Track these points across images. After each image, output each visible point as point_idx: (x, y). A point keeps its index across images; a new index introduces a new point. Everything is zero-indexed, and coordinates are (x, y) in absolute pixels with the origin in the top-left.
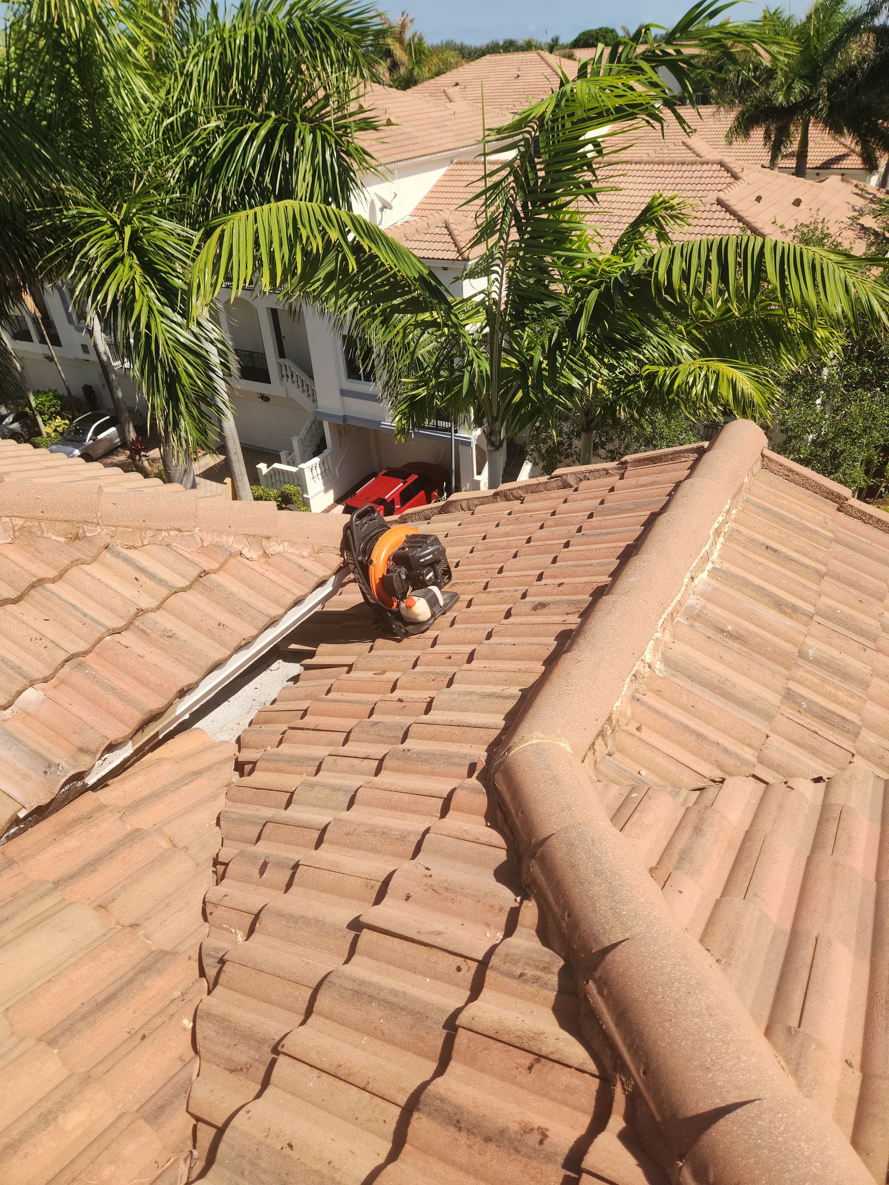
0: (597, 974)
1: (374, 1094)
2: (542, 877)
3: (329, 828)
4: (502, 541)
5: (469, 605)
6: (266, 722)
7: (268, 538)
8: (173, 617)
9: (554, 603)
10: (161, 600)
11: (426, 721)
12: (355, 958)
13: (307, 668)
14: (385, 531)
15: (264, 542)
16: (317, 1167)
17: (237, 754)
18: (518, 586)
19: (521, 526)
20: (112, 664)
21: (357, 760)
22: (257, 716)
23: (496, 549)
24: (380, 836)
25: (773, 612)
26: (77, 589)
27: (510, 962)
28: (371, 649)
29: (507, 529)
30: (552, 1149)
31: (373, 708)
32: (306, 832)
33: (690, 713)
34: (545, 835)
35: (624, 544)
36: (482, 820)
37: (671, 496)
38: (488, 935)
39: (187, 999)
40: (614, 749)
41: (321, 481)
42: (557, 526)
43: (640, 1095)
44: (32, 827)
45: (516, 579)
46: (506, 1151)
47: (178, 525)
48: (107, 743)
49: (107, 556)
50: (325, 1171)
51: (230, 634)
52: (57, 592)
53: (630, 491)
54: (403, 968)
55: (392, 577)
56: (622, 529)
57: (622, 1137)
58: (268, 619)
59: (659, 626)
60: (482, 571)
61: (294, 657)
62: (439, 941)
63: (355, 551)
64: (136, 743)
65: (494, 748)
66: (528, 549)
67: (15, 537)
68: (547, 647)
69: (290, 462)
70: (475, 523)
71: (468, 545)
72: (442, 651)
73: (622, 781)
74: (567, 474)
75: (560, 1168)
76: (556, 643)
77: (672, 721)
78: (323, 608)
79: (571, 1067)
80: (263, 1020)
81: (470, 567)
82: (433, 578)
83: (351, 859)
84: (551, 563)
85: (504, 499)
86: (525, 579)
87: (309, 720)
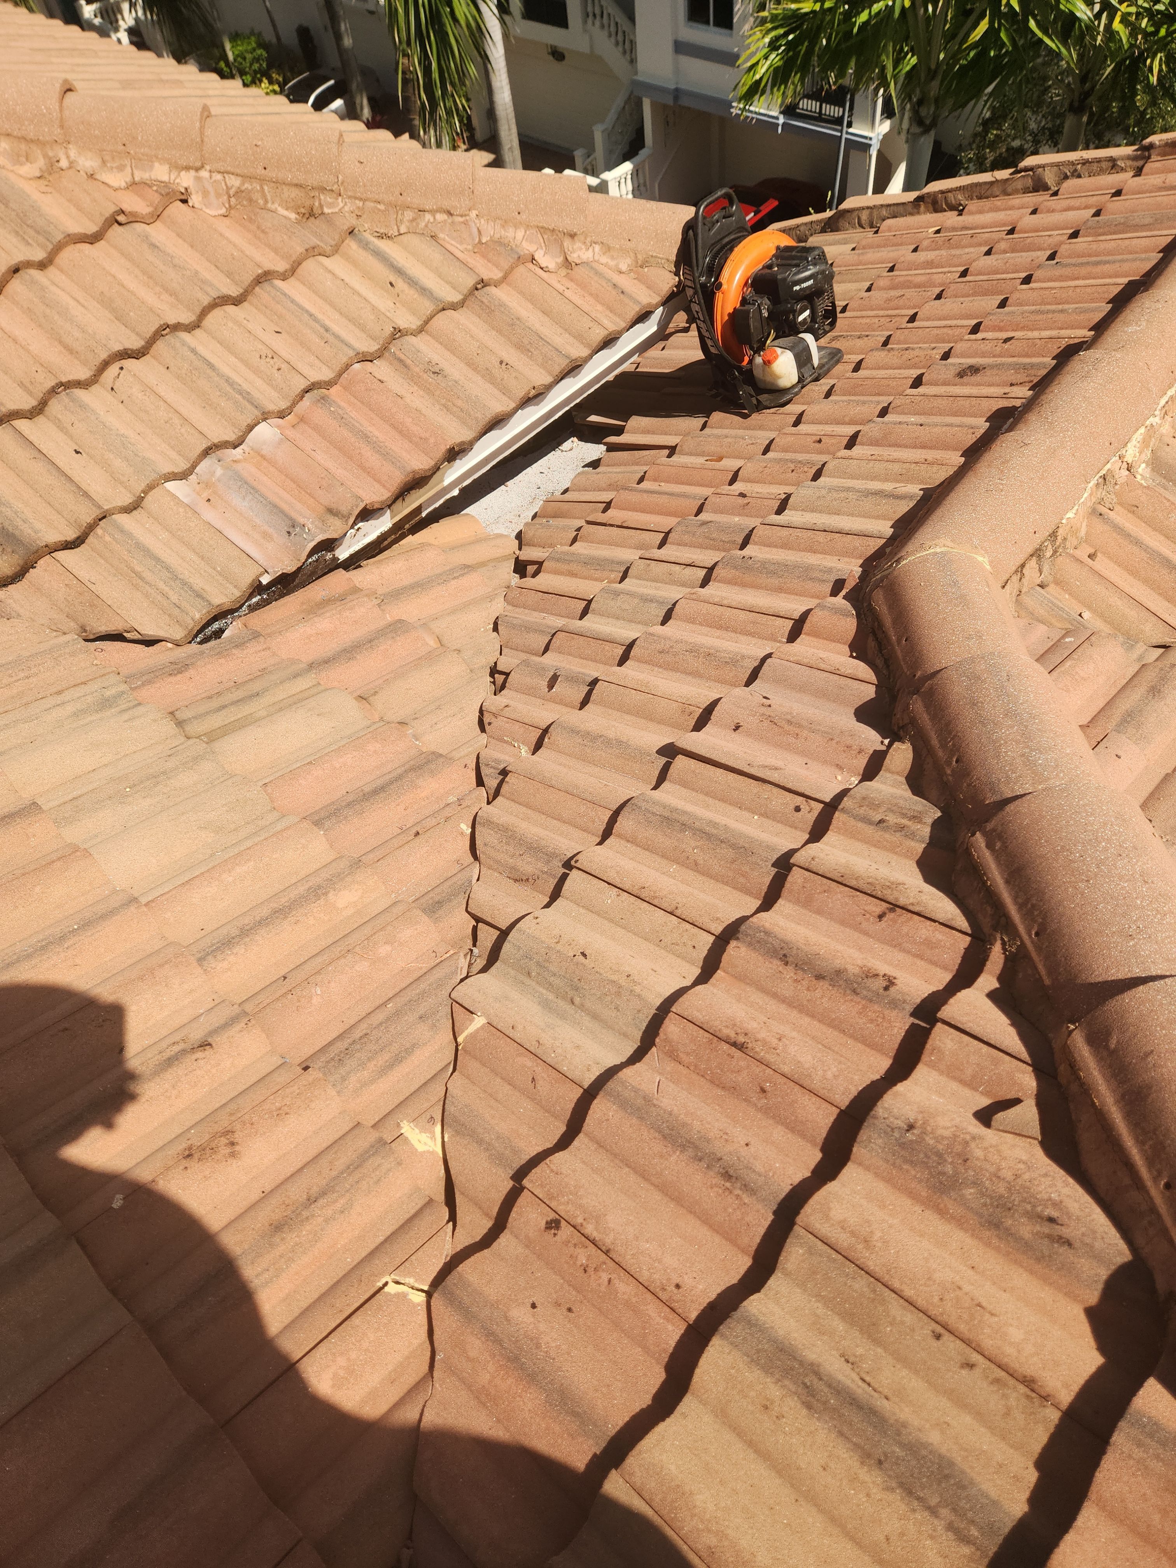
0: (989, 826)
1: (684, 920)
2: (926, 717)
3: (638, 643)
4: (920, 275)
5: (857, 367)
6: (555, 516)
7: (572, 236)
8: (439, 346)
9: (992, 367)
10: (424, 318)
11: (777, 522)
12: (666, 785)
13: (611, 448)
14: (744, 237)
15: (567, 243)
16: (614, 978)
17: (517, 552)
18: (937, 342)
19: (953, 252)
20: (362, 403)
21: (677, 567)
22: (543, 508)
23: (909, 287)
24: (704, 657)
26: (315, 292)
27: (868, 806)
28: (704, 426)
29: (930, 255)
30: (899, 997)
31: (702, 505)
32: (608, 646)
34: (937, 668)
35: (1125, 280)
36: (847, 649)
38: (839, 778)
39: (464, 804)
40: (1051, 578)
42: (1014, 250)
43: (1027, 956)
44: (276, 600)
46: (841, 991)
47: (446, 204)
48: (362, 506)
49: (352, 245)
50: (623, 981)
51: (516, 377)
52: (290, 294)
53: (1148, 195)
54: (725, 802)
55: (748, 312)
56: (1125, 257)
57: (992, 996)
58: (568, 361)
59: (1159, 407)
60: (882, 320)
61: (594, 434)
62: (774, 777)
63: (697, 266)
64: (396, 515)
65: (871, 564)
66: (962, 286)
67: (230, 206)
68: (972, 431)
69: (589, 167)
70: (879, 246)
71: (863, 280)
72: (809, 432)
73: (1053, 621)
74: (1043, 167)
75: (908, 1016)
76: (988, 424)
77: (1146, 549)
78: (637, 368)
79: (934, 921)
80: (553, 836)
81: (864, 313)
82: (809, 320)
83: (664, 681)
84: (998, 308)
85: (931, 209)
86: (950, 332)
87: (613, 515)
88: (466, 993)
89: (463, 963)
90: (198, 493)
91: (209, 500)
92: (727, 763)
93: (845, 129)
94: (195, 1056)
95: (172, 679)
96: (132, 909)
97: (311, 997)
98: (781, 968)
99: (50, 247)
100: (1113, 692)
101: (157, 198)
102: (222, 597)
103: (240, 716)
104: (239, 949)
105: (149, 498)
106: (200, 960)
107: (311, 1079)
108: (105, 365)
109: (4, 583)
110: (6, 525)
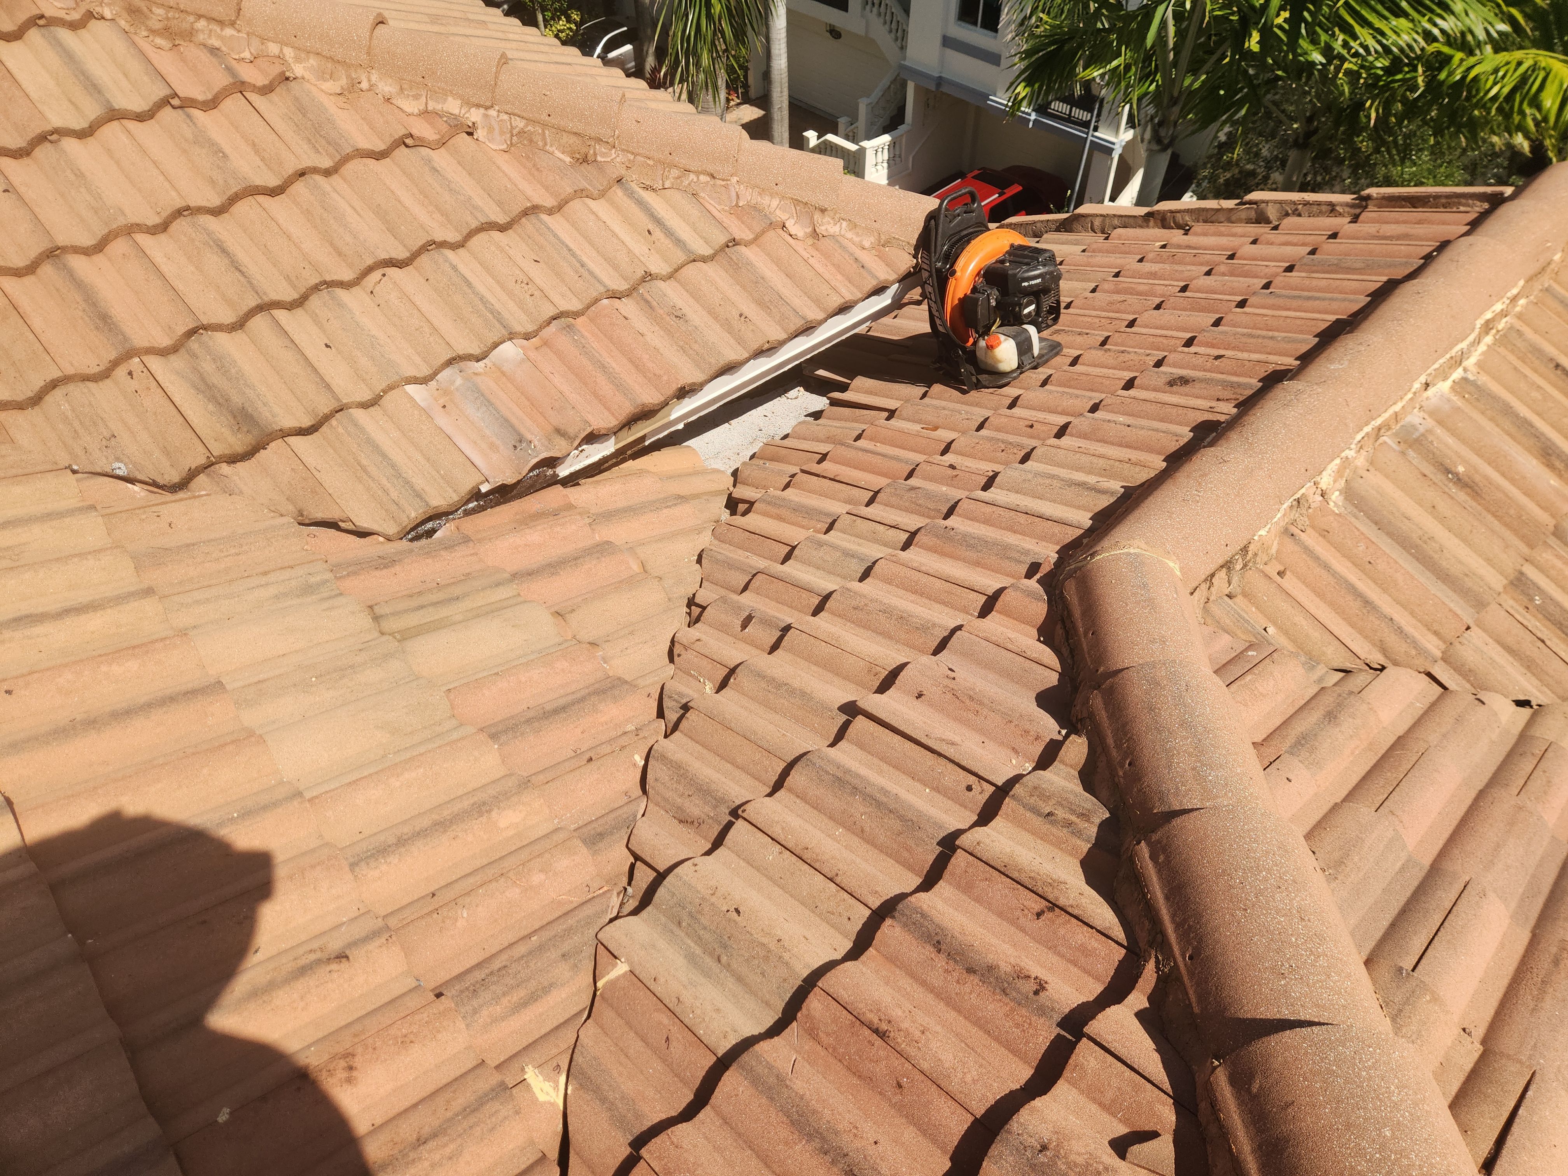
0: (1155, 837)
1: (842, 889)
2: (1104, 714)
3: (834, 595)
4: (1142, 285)
5: (1075, 362)
6: (772, 460)
7: (823, 211)
8: (685, 293)
9: (1201, 380)
10: (675, 266)
11: (983, 499)
12: (842, 744)
13: (834, 403)
14: (982, 232)
15: (817, 216)
16: (765, 940)
17: (731, 489)
18: (1152, 349)
19: (1176, 267)
20: (605, 335)
21: (882, 527)
22: (762, 449)
23: (1131, 294)
24: (896, 619)
25: (1535, 462)
26: (577, 230)
27: (1038, 796)
28: (924, 395)
29: (1154, 267)
30: (1048, 1003)
31: (913, 470)
32: (805, 594)
33: (1363, 571)
34: (1120, 666)
35: (1333, 318)
36: (1035, 633)
37: (1428, 259)
38: (1014, 762)
39: (641, 735)
40: (1239, 590)
41: (886, 171)
42: (1232, 275)
43: (1179, 979)
44: (492, 507)
45: (1151, 339)
46: (990, 988)
47: (711, 168)
48: (589, 430)
49: (618, 193)
50: (773, 946)
51: (752, 330)
52: (553, 228)
53: (1362, 241)
54: (900, 770)
55: (978, 300)
56: (1335, 296)
57: (1141, 1015)
58: (803, 322)
59: (1356, 441)
60: (1103, 320)
61: (820, 388)
62: (950, 751)
63: (935, 253)
64: (620, 441)
65: (1069, 551)
66: (1180, 300)
67: (511, 143)
68: (1176, 438)
69: (851, 134)
70: (1108, 252)
71: (1090, 281)
72: (1022, 416)
73: (1239, 632)
74: (1267, 202)
75: (1054, 1026)
76: (1192, 434)
77: (1334, 574)
78: (868, 331)
79: (1092, 927)
80: (724, 780)
81: (1087, 312)
82: (1033, 314)
83: (855, 637)
84: (1212, 326)
85: (1160, 225)
86: (1165, 341)
87: (828, 467)
88: (614, 935)
89: (615, 901)
90: (435, 399)
91: (444, 407)
92: (905, 731)
93: (1091, 132)
94: (328, 968)
95: (377, 573)
96: (295, 803)
97: (456, 920)
98: (933, 956)
99: (338, 157)
100: (1291, 711)
101: (445, 128)
102: (439, 500)
103: (436, 617)
104: (394, 859)
105: (387, 397)
106: (353, 866)
107: (442, 1008)
108: (370, 270)
109: (233, 459)
110: (246, 405)
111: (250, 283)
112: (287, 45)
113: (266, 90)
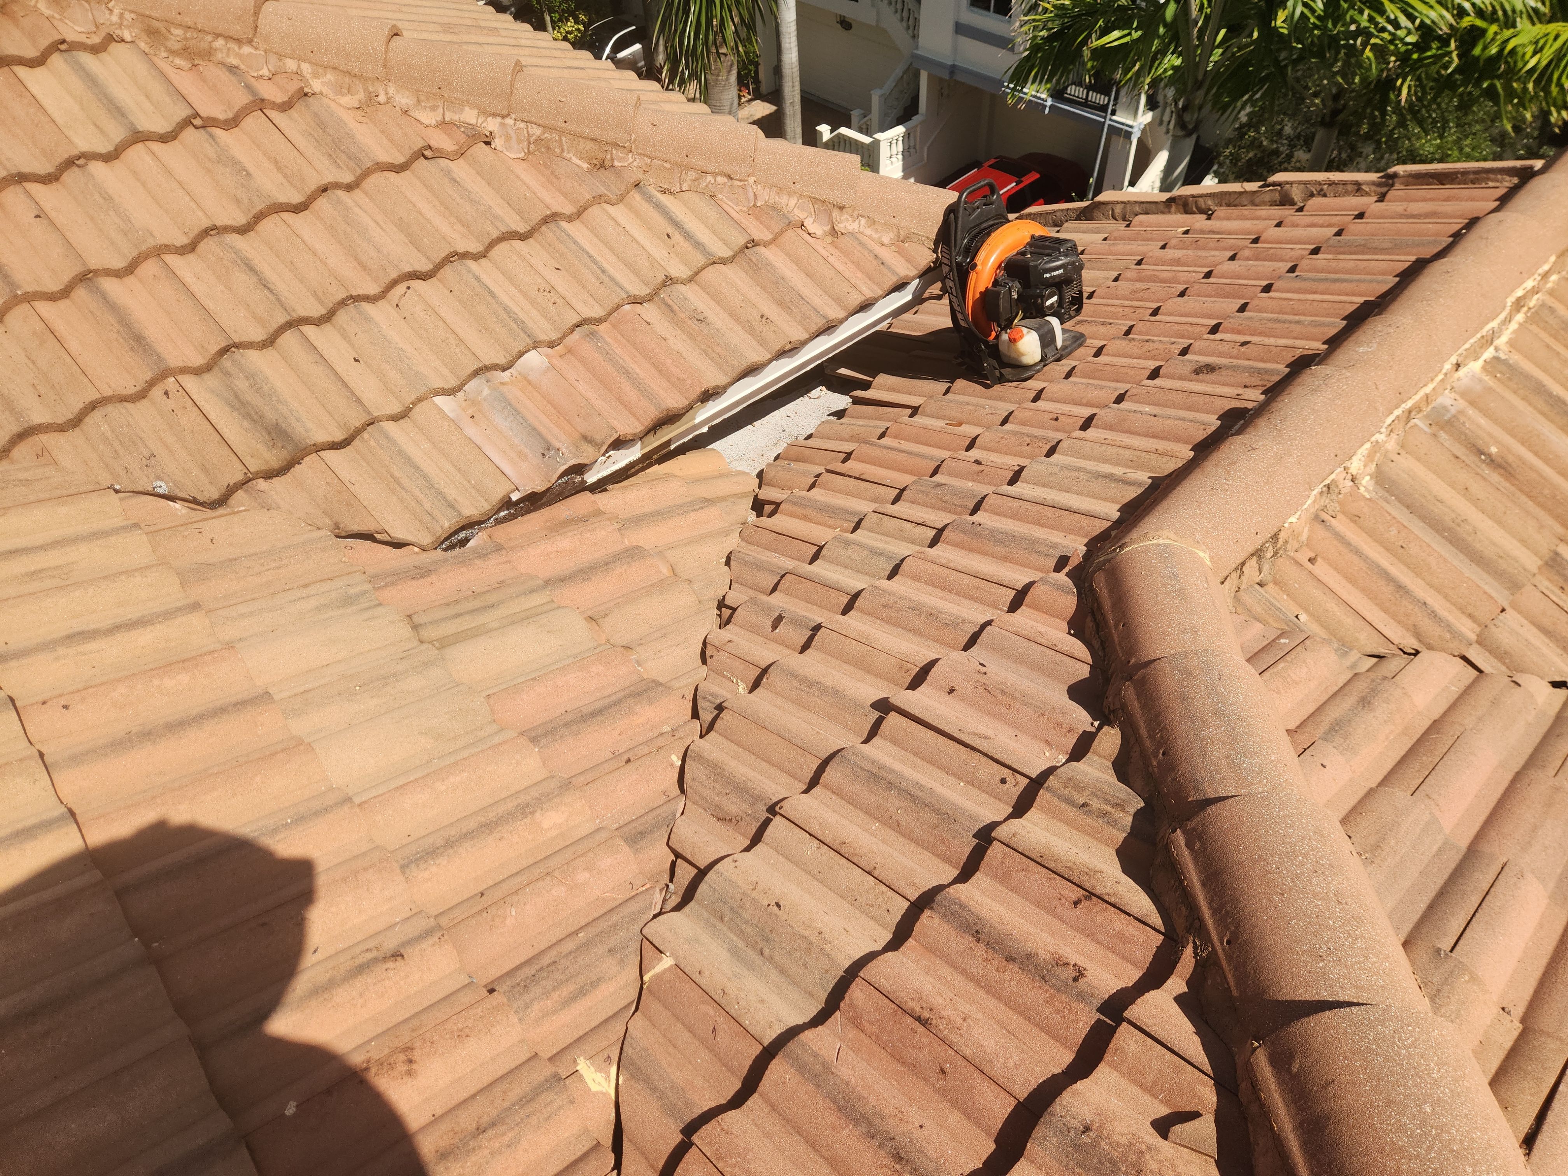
0: (1190, 825)
1: (881, 881)
2: (1136, 705)
3: (863, 594)
4: (1165, 272)
5: (1099, 353)
6: (796, 460)
7: (841, 208)
8: (706, 296)
9: (1227, 368)
10: (695, 269)
11: (1009, 493)
12: (876, 740)
13: (857, 401)
14: (1002, 224)
15: (836, 213)
16: (806, 933)
17: (757, 490)
18: (1177, 337)
19: (1200, 253)
20: (629, 341)
21: (909, 525)
22: (786, 450)
23: (1154, 281)
24: (926, 616)
26: (597, 236)
27: (1072, 787)
28: (948, 391)
29: (1177, 254)
30: (1088, 989)
31: (938, 467)
32: (834, 594)
33: (1395, 555)
34: (1151, 657)
35: (1361, 300)
36: (1065, 626)
37: (1457, 237)
38: (1047, 754)
39: (678, 736)
40: (1270, 578)
41: (901, 163)
42: (1257, 259)
43: (1217, 964)
44: (522, 515)
46: (1030, 976)
47: (728, 169)
48: (615, 436)
49: (636, 197)
50: (814, 938)
51: (774, 331)
52: (573, 235)
53: (1390, 220)
54: (933, 765)
55: (999, 293)
56: (1363, 277)
57: (1180, 1000)
58: (825, 321)
59: (1386, 425)
60: (1126, 309)
61: (842, 386)
62: (983, 746)
63: (955, 247)
64: (646, 447)
65: (1096, 545)
66: (1205, 286)
67: (529, 151)
68: (1204, 427)
69: (864, 127)
70: (1130, 239)
71: (1112, 269)
72: (1047, 409)
73: (1270, 621)
74: (1291, 183)
75: (1094, 1011)
76: (1219, 422)
77: (1366, 559)
78: (889, 328)
79: (1129, 915)
80: (760, 778)
81: (1110, 301)
82: (1056, 305)
83: (885, 635)
84: (1238, 311)
85: (1182, 210)
86: (1190, 329)
87: (852, 466)
88: (658, 930)
89: (658, 898)
90: (463, 409)
91: (472, 417)
92: (938, 726)
93: (1109, 116)
94: (385, 966)
95: (414, 583)
96: (346, 808)
97: (505, 918)
98: (972, 945)
99: (359, 172)
100: (1324, 697)
101: (462, 138)
102: (471, 509)
103: (473, 625)
104: (442, 861)
105: (417, 409)
106: (404, 868)
107: (495, 1003)
108: (394, 283)
109: (270, 475)
110: (280, 421)
111: (278, 300)
112: (304, 61)
113: (285, 107)
